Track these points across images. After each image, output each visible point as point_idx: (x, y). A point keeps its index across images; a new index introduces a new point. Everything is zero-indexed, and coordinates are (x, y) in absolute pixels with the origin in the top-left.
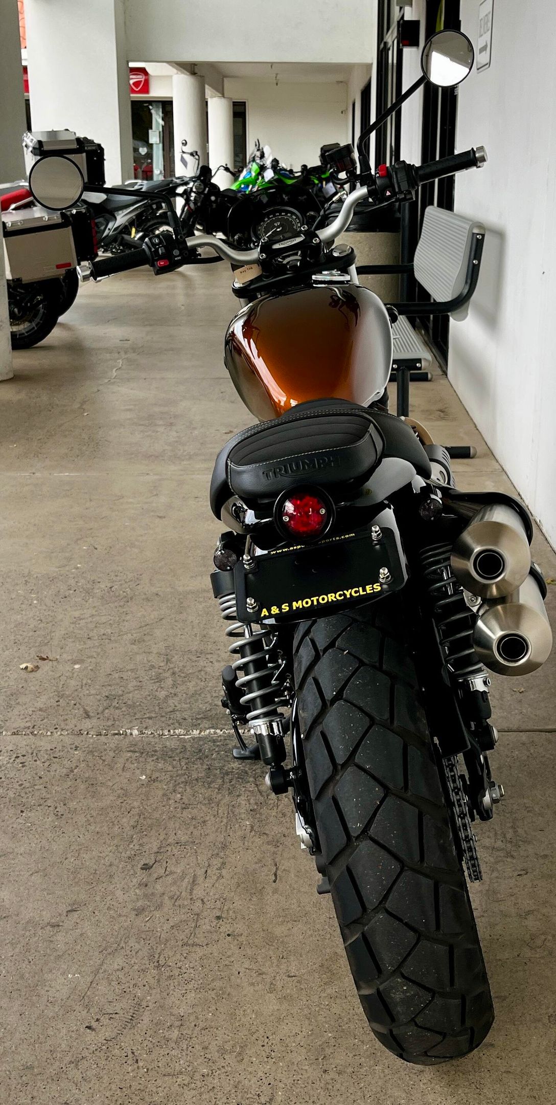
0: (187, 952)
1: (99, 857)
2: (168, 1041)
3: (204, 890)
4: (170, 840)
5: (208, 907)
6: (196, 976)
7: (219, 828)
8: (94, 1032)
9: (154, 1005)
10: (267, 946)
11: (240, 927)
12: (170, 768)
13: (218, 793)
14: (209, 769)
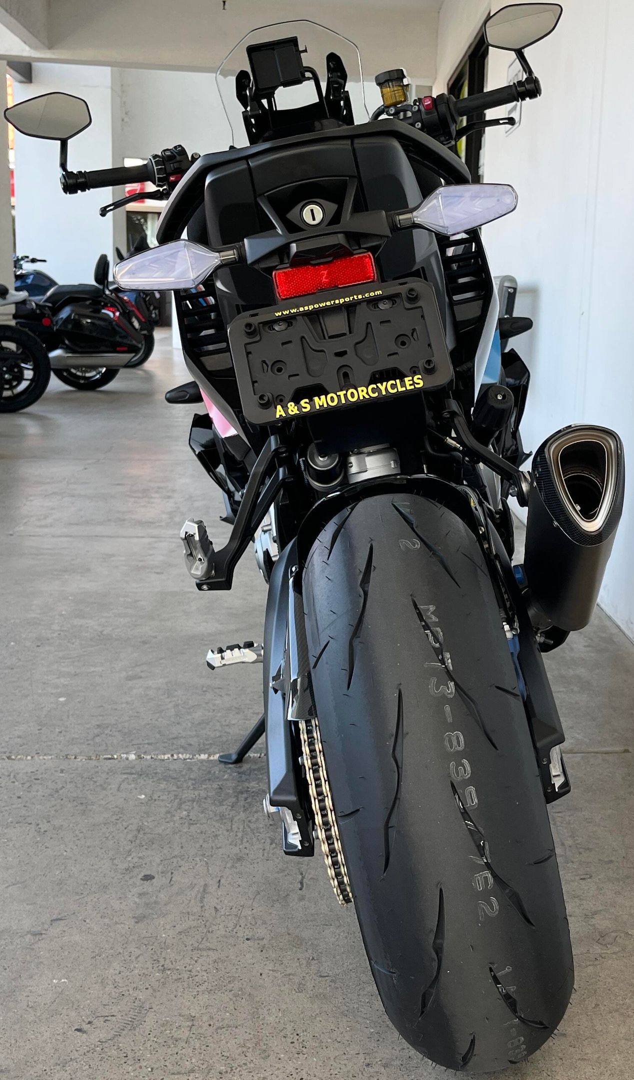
0: (198, 956)
1: (90, 869)
2: (177, 1041)
3: (217, 899)
4: (176, 853)
5: (223, 913)
6: (210, 978)
7: (232, 841)
8: (85, 1035)
9: (158, 1007)
10: (295, 949)
11: (261, 931)
12: (174, 788)
13: (231, 810)
14: (220, 788)
